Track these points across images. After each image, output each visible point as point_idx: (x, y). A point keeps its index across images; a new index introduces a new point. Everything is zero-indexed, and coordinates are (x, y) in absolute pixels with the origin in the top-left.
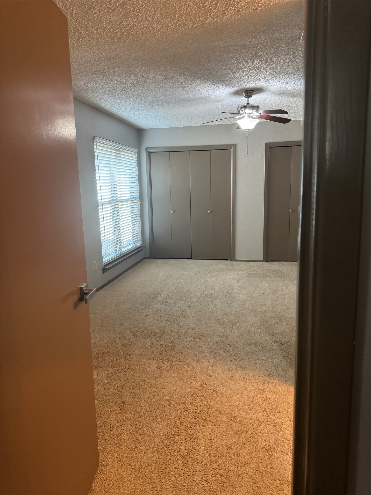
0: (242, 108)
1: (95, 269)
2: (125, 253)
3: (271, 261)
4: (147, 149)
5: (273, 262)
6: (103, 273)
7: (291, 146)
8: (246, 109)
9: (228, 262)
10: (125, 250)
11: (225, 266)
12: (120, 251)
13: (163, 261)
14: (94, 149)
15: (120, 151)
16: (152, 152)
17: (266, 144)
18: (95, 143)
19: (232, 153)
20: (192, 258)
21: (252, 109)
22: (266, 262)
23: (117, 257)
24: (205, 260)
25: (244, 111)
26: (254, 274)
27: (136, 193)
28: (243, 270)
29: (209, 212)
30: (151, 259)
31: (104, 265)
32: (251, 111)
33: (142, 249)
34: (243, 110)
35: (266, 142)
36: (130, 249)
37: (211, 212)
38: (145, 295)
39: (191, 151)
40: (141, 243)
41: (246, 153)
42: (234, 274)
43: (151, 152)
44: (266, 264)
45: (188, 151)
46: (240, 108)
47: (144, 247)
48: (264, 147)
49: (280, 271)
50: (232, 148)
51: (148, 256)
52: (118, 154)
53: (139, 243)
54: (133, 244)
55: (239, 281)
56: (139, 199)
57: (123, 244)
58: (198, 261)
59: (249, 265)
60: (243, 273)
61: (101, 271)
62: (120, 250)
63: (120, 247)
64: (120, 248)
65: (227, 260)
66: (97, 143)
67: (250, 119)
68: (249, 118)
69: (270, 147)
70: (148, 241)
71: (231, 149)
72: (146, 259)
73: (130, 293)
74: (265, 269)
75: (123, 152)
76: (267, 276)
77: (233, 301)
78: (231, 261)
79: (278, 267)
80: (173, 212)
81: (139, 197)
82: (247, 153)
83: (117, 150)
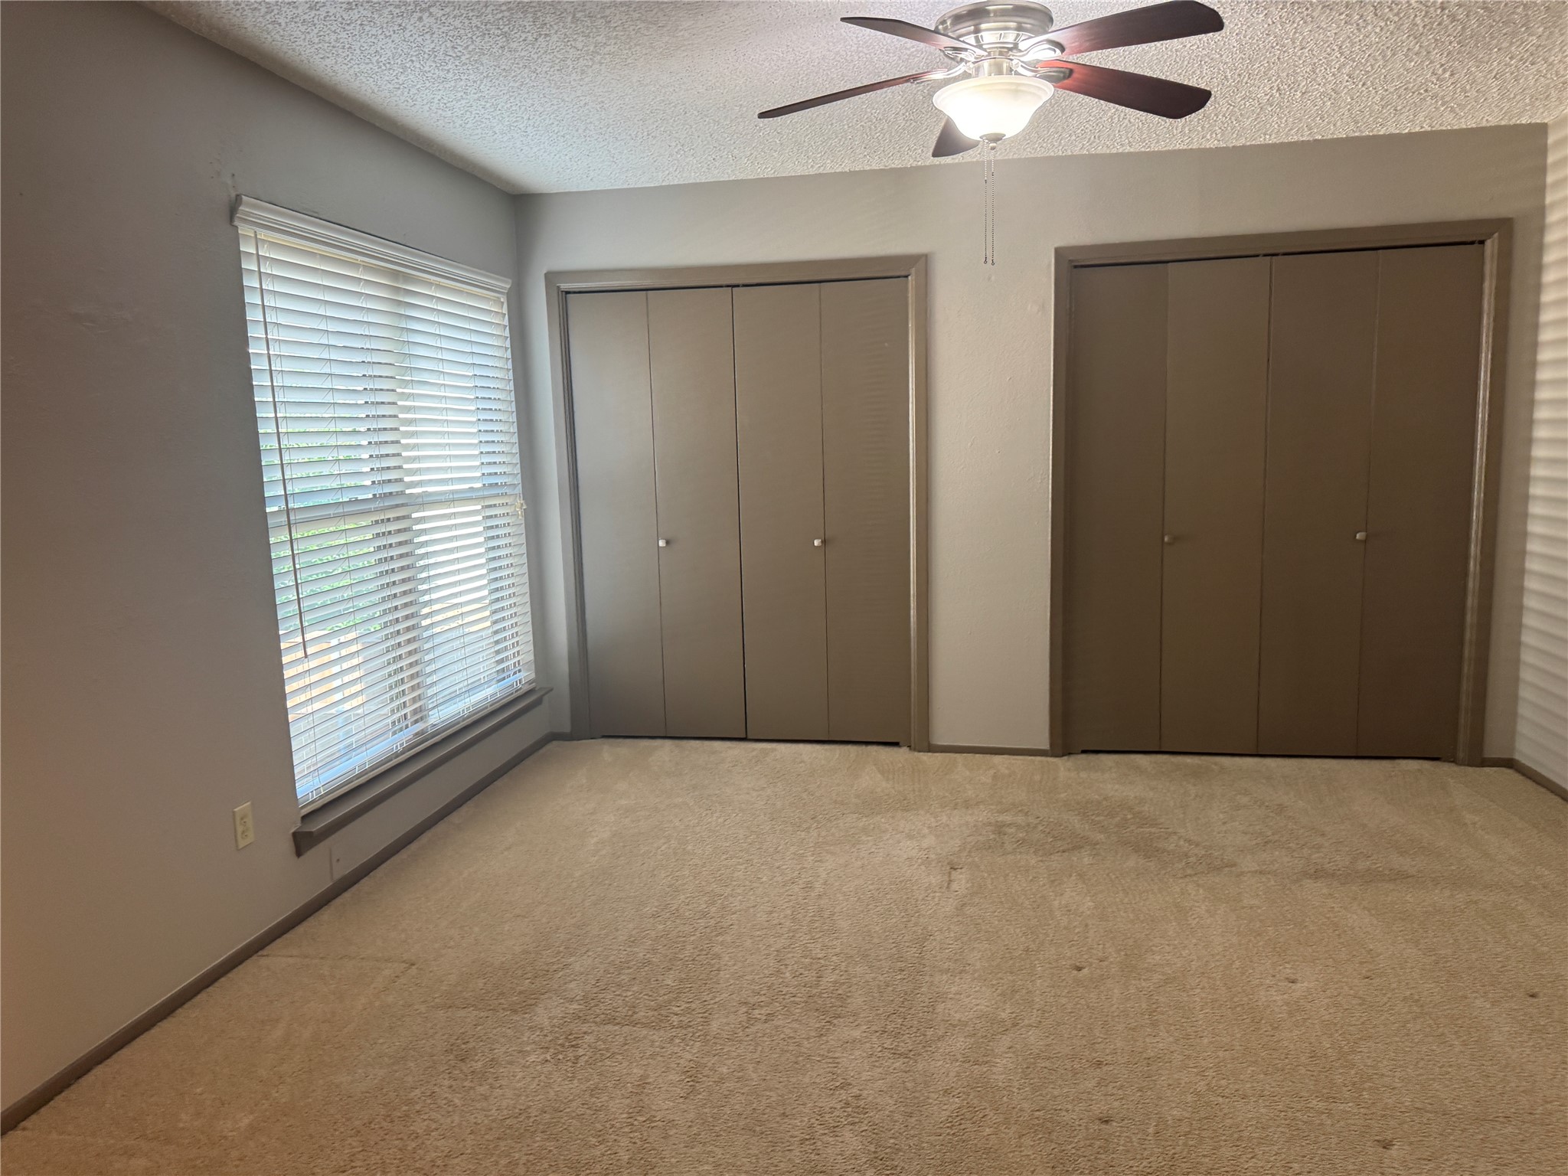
0: (958, 19)
1: (242, 844)
2: (449, 728)
3: (1084, 752)
4: (551, 277)
5: (1092, 757)
6: (299, 853)
7: (1167, 262)
8: (983, 26)
9: (901, 755)
10: (444, 714)
11: (888, 780)
12: (420, 726)
13: (625, 749)
14: (238, 255)
15: (407, 278)
16: (575, 293)
17: (1059, 252)
18: (244, 230)
19: (910, 295)
20: (749, 737)
21: (1013, 25)
22: (1063, 756)
23: (397, 755)
24: (801, 746)
25: (973, 35)
26: (1019, 827)
27: (509, 466)
28: (967, 805)
29: (817, 543)
30: (575, 742)
31: (304, 812)
32: (1011, 36)
33: (538, 702)
34: (969, 33)
35: (1057, 245)
36: (468, 708)
37: (824, 542)
38: (480, 983)
39: (738, 286)
40: (533, 676)
41: (986, 262)
42: (926, 831)
43: (568, 293)
44: (1064, 767)
45: (728, 286)
46: (949, 22)
47: (546, 693)
48: (1049, 265)
49: (1130, 809)
50: (913, 271)
51: (567, 728)
52: (397, 290)
53: (524, 677)
54: (499, 681)
55: (950, 873)
56: (519, 490)
57: (430, 692)
58: (774, 750)
59: (992, 772)
60: (967, 823)
61: (287, 846)
62: (416, 722)
63: (417, 705)
64: (415, 712)
65: (896, 744)
66: (257, 229)
67: (1005, 79)
68: (1000, 72)
69: (1076, 267)
70: (563, 667)
71: (907, 277)
72: (555, 743)
73: (413, 965)
74: (1063, 795)
75: (430, 284)
76: (1078, 844)
77: (930, 1032)
78: (915, 750)
79: (1117, 786)
80: (668, 543)
81: (518, 480)
82: (990, 261)
83: (395, 275)
